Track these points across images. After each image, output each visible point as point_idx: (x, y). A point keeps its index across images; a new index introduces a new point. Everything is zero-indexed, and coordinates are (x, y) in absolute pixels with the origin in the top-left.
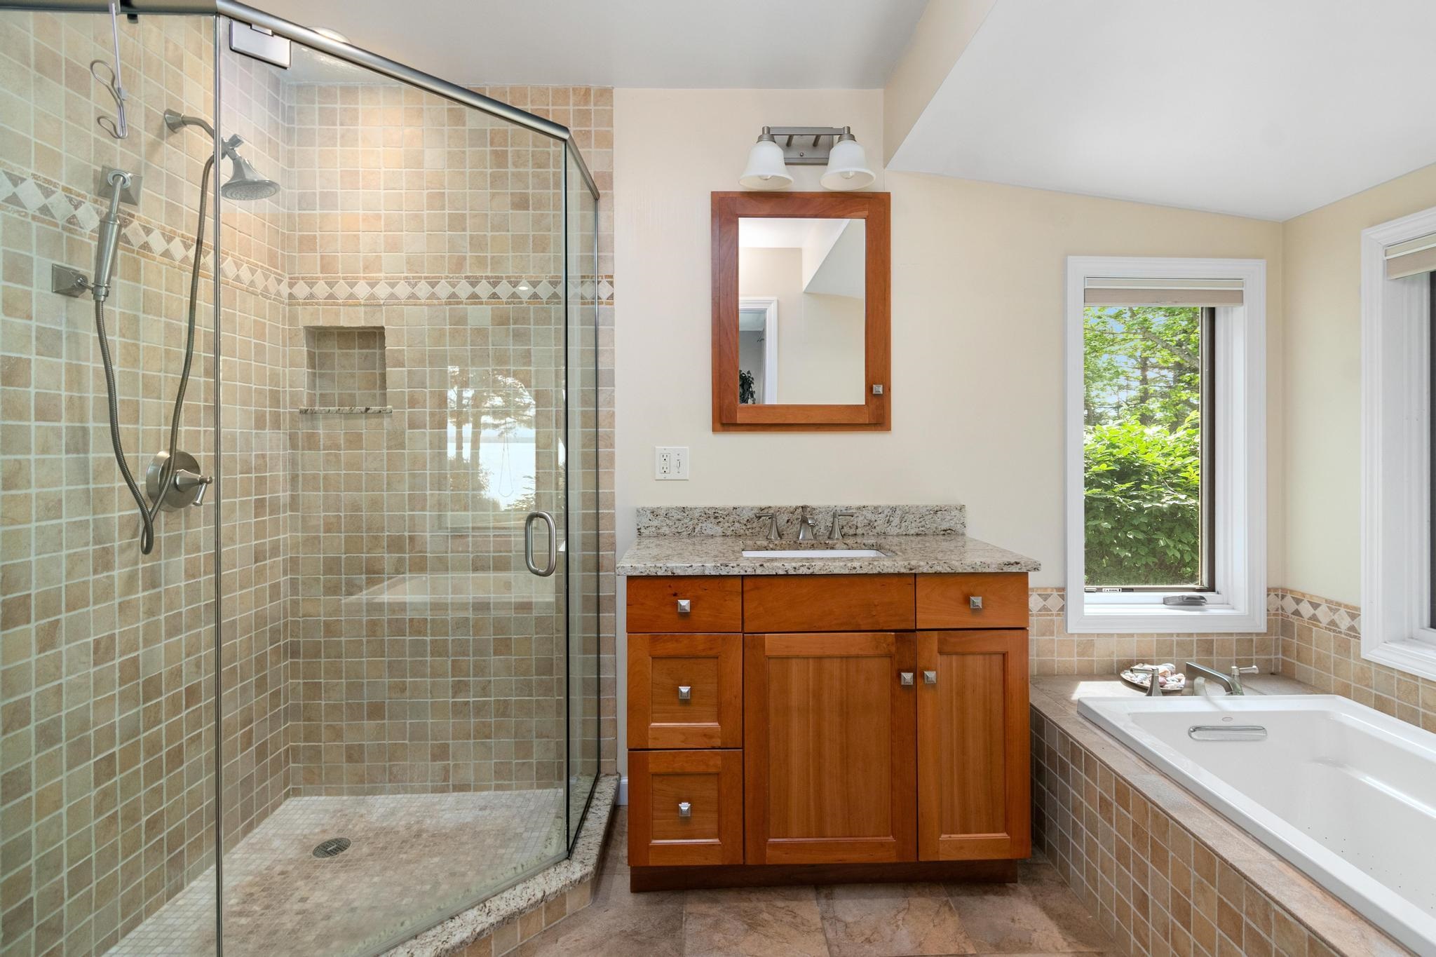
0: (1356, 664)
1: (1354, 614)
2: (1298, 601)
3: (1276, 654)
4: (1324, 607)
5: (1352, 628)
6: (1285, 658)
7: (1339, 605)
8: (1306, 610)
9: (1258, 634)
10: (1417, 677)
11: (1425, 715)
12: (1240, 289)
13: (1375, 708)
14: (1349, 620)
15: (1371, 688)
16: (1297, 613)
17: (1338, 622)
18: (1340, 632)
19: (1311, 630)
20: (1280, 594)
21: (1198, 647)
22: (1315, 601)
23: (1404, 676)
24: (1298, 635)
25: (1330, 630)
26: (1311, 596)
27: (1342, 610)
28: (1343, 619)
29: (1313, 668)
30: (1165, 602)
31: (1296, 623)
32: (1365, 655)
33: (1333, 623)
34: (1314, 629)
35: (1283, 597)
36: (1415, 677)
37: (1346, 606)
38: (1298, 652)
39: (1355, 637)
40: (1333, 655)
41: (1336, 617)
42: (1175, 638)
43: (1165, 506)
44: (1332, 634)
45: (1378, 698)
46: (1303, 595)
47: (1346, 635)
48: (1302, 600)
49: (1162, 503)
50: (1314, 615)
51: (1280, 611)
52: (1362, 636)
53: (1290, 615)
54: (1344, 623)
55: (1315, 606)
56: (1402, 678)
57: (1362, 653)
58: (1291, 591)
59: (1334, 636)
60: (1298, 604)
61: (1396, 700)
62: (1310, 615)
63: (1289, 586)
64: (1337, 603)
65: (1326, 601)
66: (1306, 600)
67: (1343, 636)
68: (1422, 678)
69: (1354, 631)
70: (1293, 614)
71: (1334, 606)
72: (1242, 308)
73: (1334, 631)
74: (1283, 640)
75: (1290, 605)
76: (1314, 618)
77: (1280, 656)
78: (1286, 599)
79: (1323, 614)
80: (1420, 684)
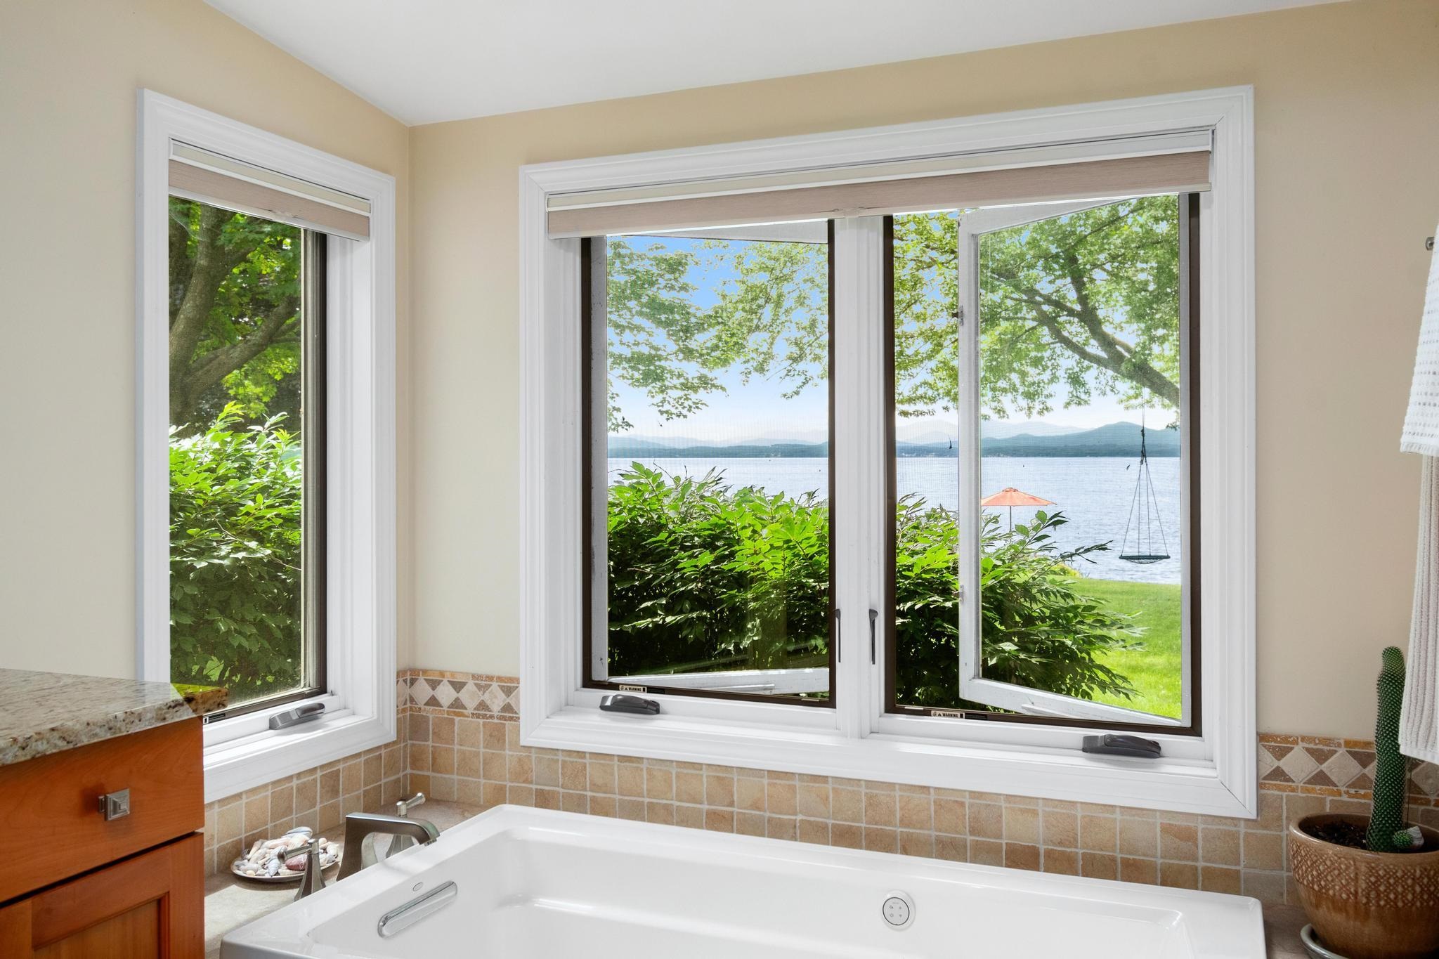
0: (512, 756)
1: (510, 686)
2: (434, 684)
3: (405, 768)
4: (470, 686)
5: (507, 708)
6: (415, 772)
7: (490, 678)
8: (445, 694)
9: (386, 746)
10: (584, 753)
11: (593, 799)
12: (366, 214)
13: (536, 806)
14: (503, 696)
15: (531, 782)
16: (433, 702)
17: (488, 703)
18: (492, 717)
19: (452, 721)
20: (409, 678)
21: (322, 787)
22: (459, 679)
23: (570, 756)
24: (434, 733)
25: (478, 716)
26: (453, 674)
27: (495, 685)
28: (496, 697)
29: (455, 777)
30: (272, 725)
31: (431, 717)
32: (525, 740)
33: (483, 705)
34: (457, 719)
35: (413, 682)
36: (581, 754)
37: (500, 679)
38: (434, 759)
39: (511, 719)
40: (482, 750)
41: (486, 697)
42: (295, 782)
43: (226, 562)
44: (481, 721)
45: (540, 793)
46: (442, 674)
47: (500, 718)
48: (439, 682)
49: (223, 558)
50: (457, 699)
51: (409, 705)
52: (522, 715)
53: (423, 707)
54: (496, 701)
55: (458, 686)
56: (567, 759)
57: (522, 737)
58: (425, 672)
59: (484, 724)
60: (434, 689)
61: (561, 790)
62: (451, 700)
63: (421, 663)
64: (487, 677)
65: (473, 676)
66: (445, 680)
67: (496, 721)
68: (590, 753)
69: (510, 712)
70: (427, 704)
71: (483, 682)
72: (369, 244)
73: (484, 716)
74: (413, 745)
75: (422, 691)
76: (457, 704)
77: (409, 771)
78: (417, 684)
79: (469, 697)
80: (587, 761)
